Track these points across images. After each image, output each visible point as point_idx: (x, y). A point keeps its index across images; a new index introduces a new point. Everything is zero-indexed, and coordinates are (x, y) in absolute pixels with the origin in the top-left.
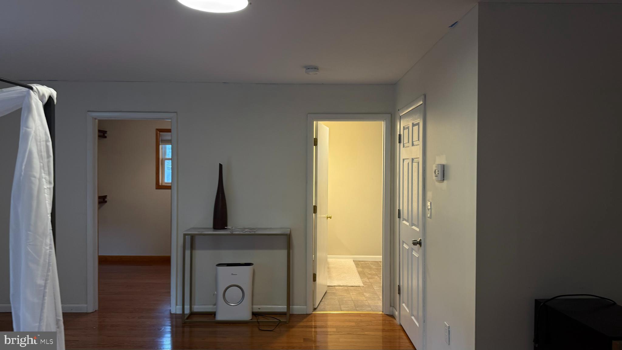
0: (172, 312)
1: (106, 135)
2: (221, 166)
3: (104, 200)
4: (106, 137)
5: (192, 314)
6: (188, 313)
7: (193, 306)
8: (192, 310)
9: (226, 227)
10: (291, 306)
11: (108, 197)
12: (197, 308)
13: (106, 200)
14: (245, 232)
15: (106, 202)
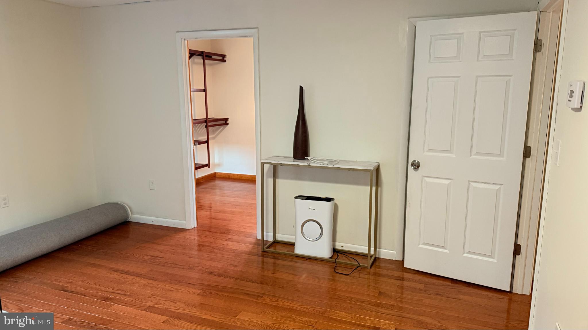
0: (258, 238)
1: (225, 59)
2: (301, 88)
3: (226, 122)
4: (225, 61)
5: (276, 242)
6: (272, 241)
7: (277, 235)
8: (276, 238)
9: (306, 158)
10: (377, 249)
11: (229, 120)
12: (280, 237)
13: (227, 122)
14: (323, 165)
15: (228, 124)
